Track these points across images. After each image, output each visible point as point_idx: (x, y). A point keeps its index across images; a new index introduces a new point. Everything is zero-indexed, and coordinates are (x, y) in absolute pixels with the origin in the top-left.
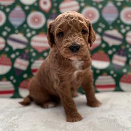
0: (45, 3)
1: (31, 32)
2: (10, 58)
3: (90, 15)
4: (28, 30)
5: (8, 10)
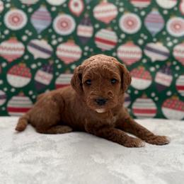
0: (76, 5)
1: (56, 38)
2: (30, 68)
3: (130, 23)
4: (54, 37)
5: (30, 10)
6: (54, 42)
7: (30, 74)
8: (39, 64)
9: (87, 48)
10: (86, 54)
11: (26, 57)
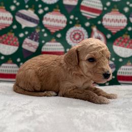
6: (41, 12)
7: (18, 43)
8: (27, 33)
9: (72, 17)
10: (71, 22)
11: (15, 27)
